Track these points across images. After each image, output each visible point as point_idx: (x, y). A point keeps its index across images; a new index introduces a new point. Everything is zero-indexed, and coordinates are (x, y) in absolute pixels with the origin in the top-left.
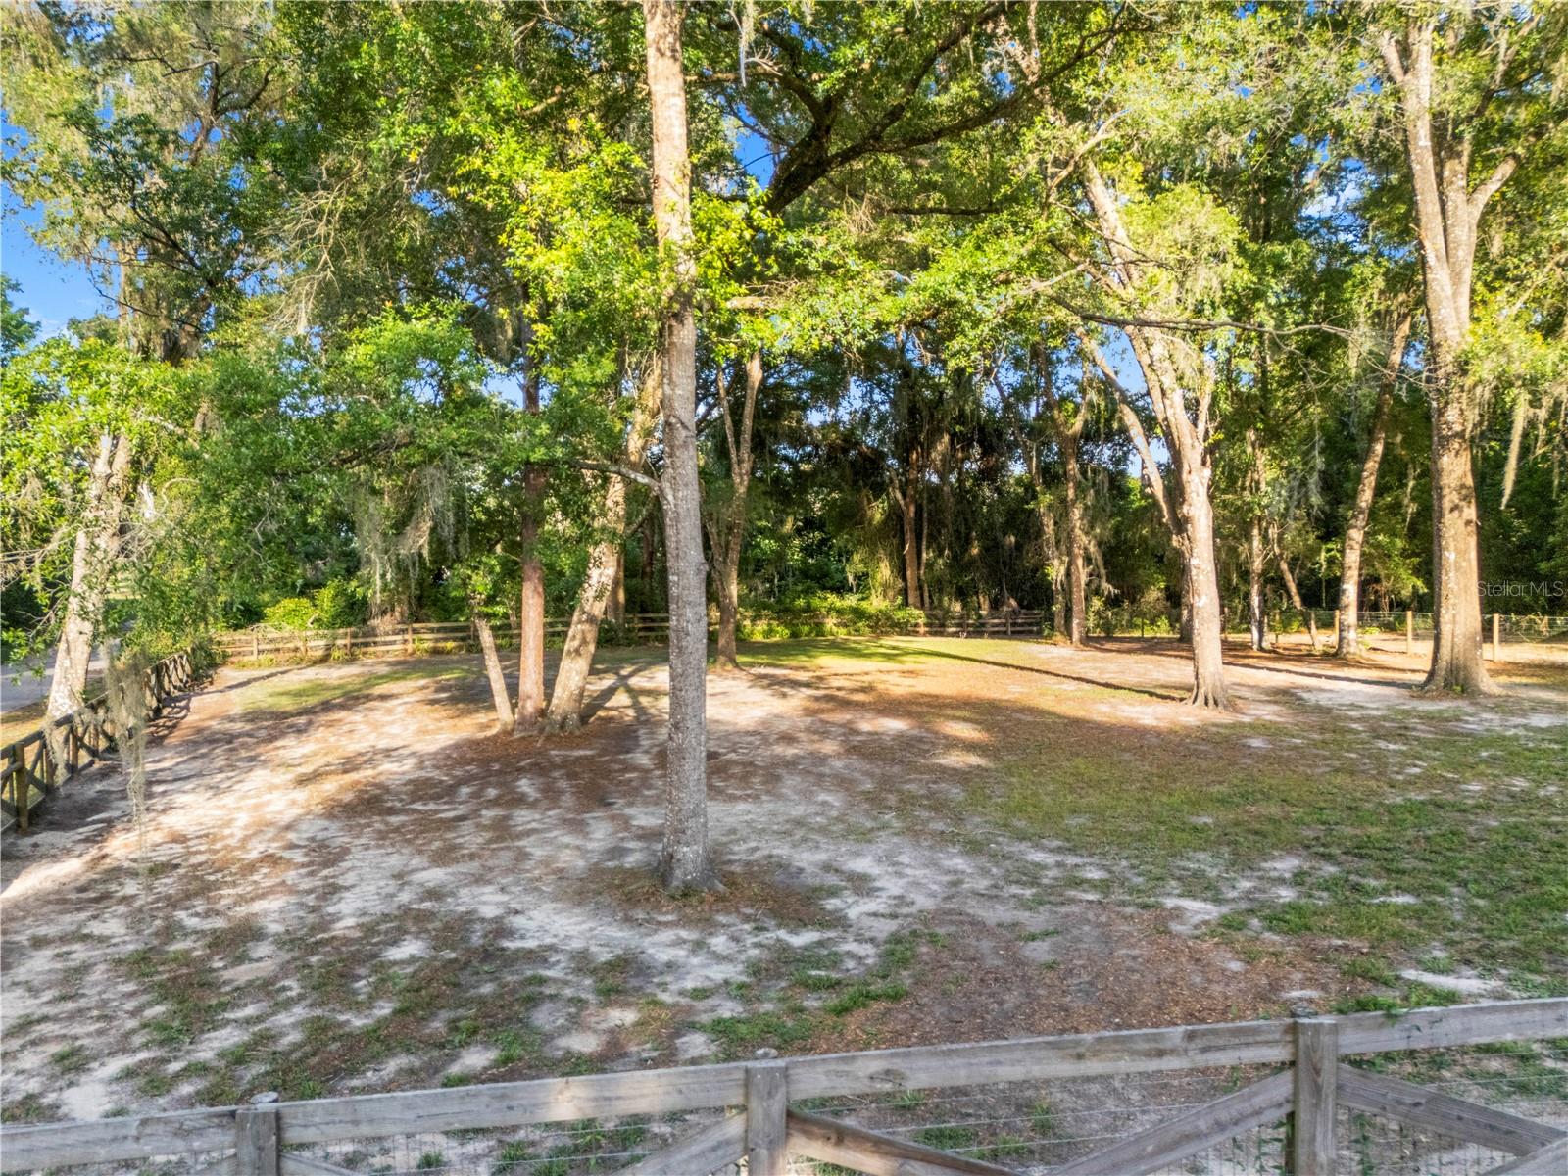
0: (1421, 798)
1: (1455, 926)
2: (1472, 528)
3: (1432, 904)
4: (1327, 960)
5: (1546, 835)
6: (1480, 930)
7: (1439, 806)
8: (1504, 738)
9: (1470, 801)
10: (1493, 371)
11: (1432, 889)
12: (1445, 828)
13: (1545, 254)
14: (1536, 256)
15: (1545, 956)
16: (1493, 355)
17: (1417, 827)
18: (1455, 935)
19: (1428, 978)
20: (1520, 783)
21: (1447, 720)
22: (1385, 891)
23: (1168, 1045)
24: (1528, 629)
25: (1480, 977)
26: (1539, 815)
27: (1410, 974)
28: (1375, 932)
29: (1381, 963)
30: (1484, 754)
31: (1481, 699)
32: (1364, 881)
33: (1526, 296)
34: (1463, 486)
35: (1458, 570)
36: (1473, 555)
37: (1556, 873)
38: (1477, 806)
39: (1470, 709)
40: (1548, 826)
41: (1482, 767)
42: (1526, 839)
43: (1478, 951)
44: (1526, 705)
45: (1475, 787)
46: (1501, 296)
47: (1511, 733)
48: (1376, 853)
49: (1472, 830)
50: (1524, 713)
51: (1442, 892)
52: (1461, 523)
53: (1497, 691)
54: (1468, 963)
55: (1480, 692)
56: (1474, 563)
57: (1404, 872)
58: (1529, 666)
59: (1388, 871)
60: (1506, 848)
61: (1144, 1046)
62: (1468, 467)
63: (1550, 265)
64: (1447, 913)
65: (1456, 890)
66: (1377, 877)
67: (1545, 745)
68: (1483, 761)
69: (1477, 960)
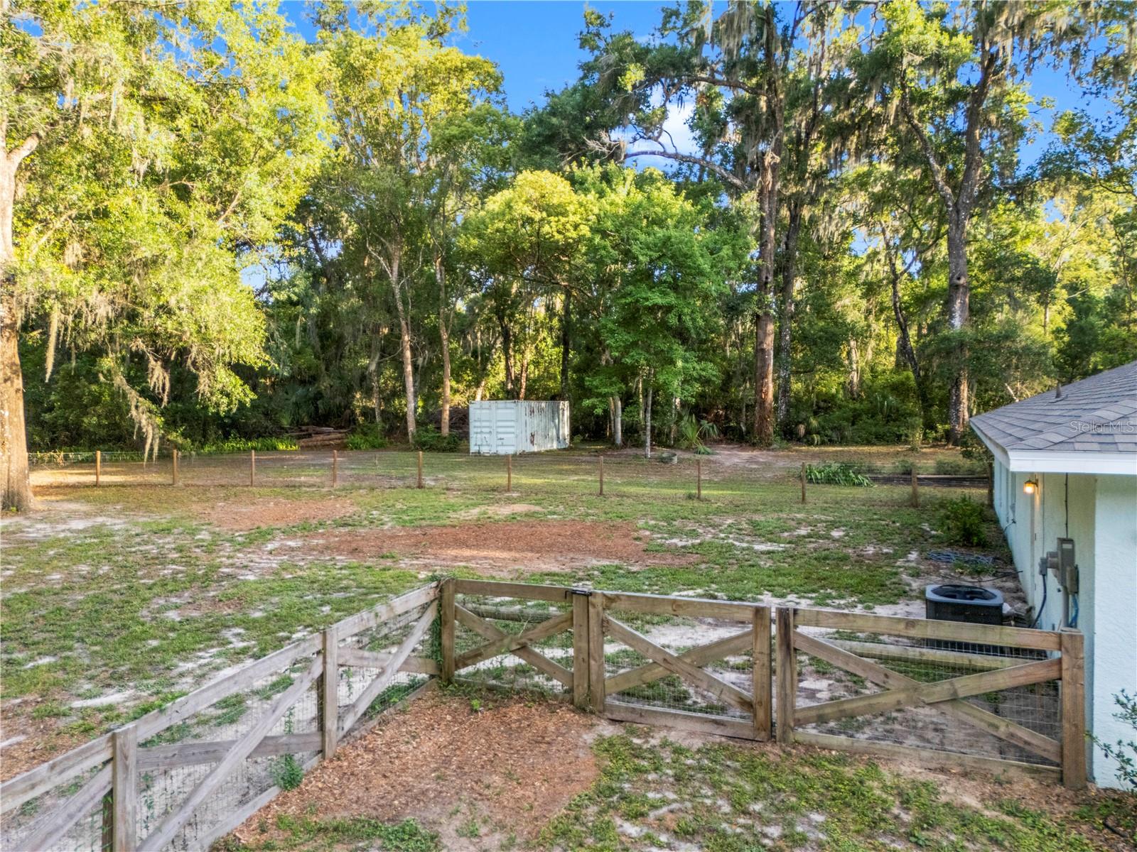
0: (23, 591)
1: (89, 668)
2: (20, 395)
3: (68, 658)
4: (17, 715)
5: (116, 598)
6: (105, 665)
7: (39, 594)
8: (59, 540)
9: (58, 586)
10: (34, 284)
11: (63, 648)
12: (51, 608)
13: (61, 208)
14: (56, 208)
15: (148, 668)
16: (34, 274)
17: (32, 610)
18: (92, 672)
19: (89, 703)
20: (84, 569)
21: (14, 533)
22: (32, 659)
23: (38, 778)
24: (50, 461)
25: (119, 691)
26: (106, 587)
27: (78, 704)
28: (39, 686)
29: (55, 704)
30: (51, 553)
31: (31, 514)
32: (14, 656)
33: (50, 233)
34: (13, 364)
35: (11, 423)
36: (21, 412)
37: (132, 619)
38: (63, 589)
39: (27, 523)
40: (115, 592)
41: (55, 562)
42: (105, 603)
43: (111, 677)
44: (64, 515)
45: (56, 576)
46: (33, 231)
47: (62, 535)
48: (12, 635)
49: (68, 604)
50: (64, 521)
51: (70, 649)
52: (12, 391)
53: (40, 507)
54: (109, 686)
55: (30, 510)
56: (22, 419)
57: (38, 643)
58: (51, 487)
59: (26, 645)
60: (96, 611)
61: (23, 786)
62: (16, 350)
63: (65, 217)
64: (80, 661)
65: (76, 645)
66: (20, 651)
67: (88, 541)
68: (53, 558)
69: (113, 682)
